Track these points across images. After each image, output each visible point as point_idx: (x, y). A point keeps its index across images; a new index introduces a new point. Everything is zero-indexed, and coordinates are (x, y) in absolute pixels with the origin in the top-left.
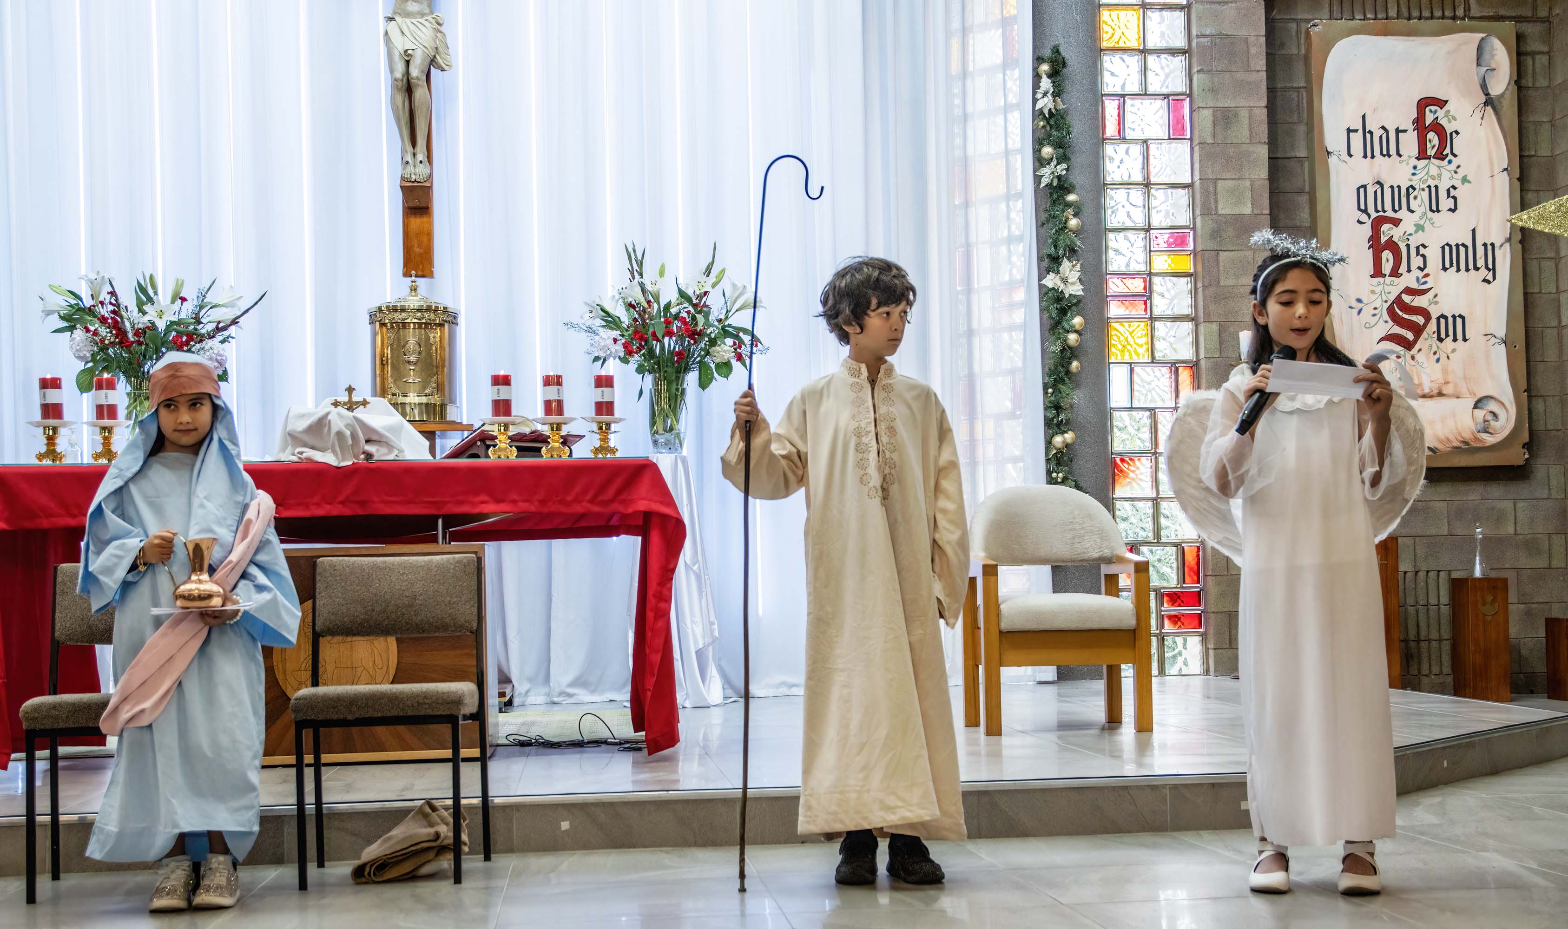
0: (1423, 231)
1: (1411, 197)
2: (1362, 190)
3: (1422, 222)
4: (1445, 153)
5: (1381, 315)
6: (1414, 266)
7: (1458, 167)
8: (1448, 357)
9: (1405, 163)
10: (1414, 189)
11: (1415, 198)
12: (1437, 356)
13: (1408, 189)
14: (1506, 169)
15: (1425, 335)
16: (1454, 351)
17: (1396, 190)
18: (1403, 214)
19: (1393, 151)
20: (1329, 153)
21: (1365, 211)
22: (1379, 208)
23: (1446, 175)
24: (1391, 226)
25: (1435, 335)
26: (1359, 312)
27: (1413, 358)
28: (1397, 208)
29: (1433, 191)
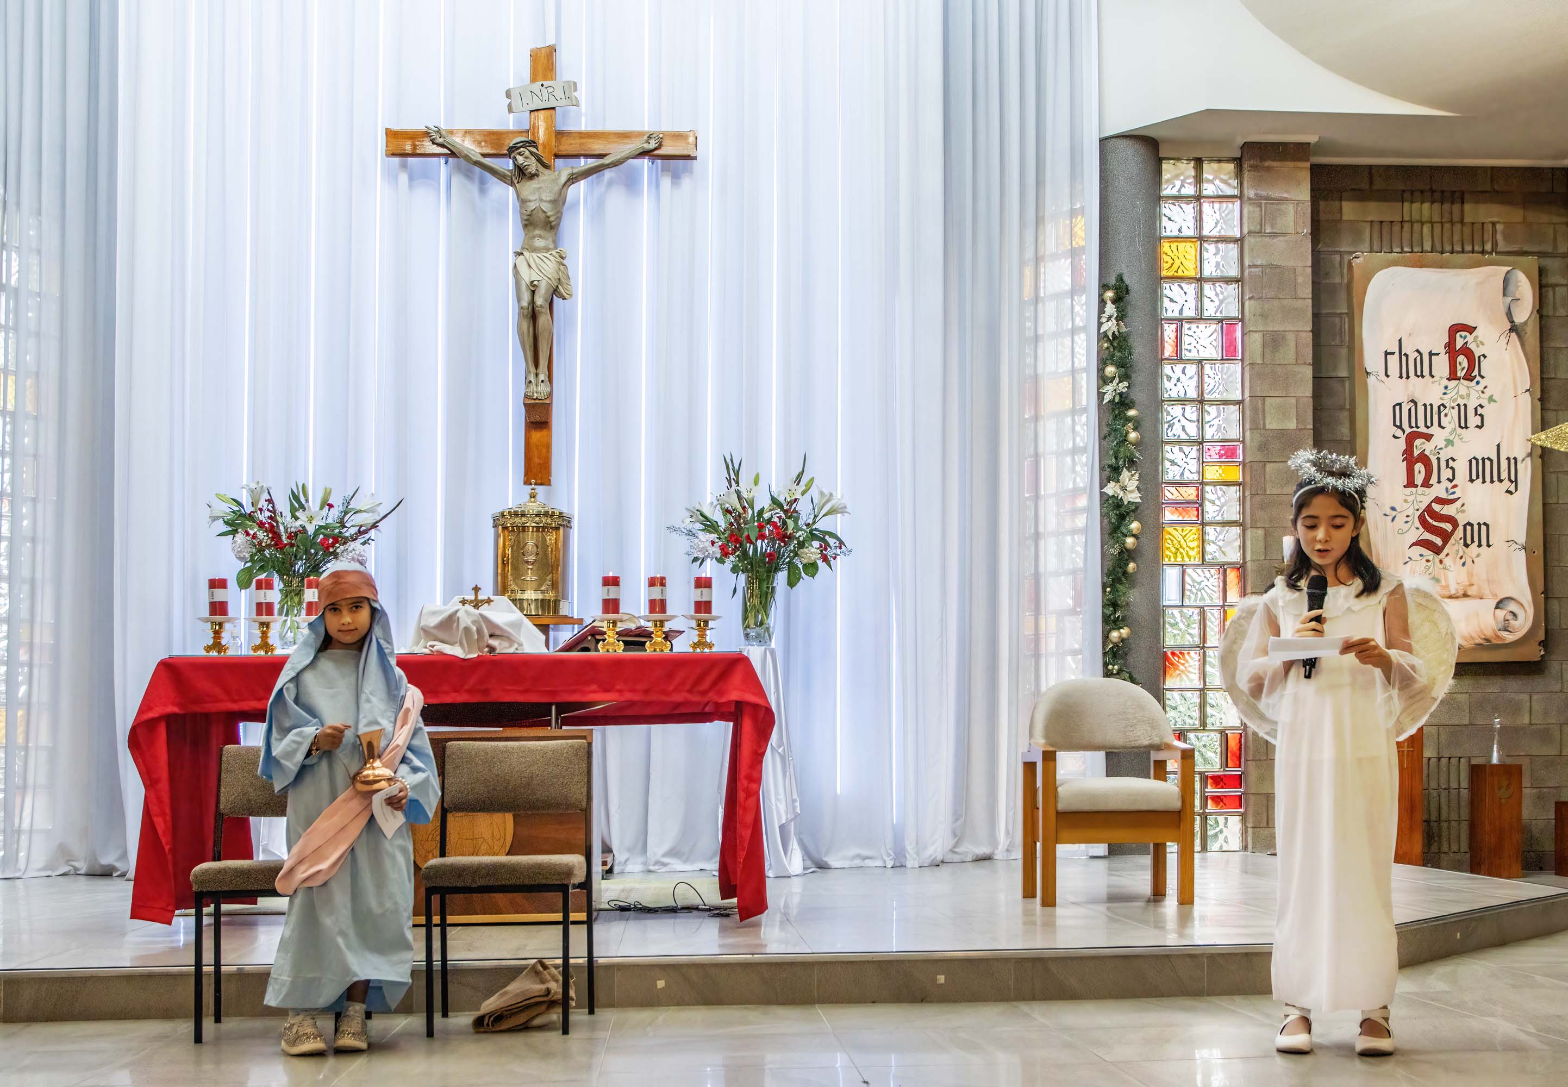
0: (1453, 445)
1: (1442, 414)
2: (1397, 408)
3: (1451, 438)
4: (1473, 375)
5: (1413, 522)
6: (1443, 478)
7: (1485, 387)
8: (1473, 562)
9: (1437, 383)
10: (1445, 407)
11: (1446, 415)
12: (1463, 560)
13: (1439, 407)
14: (1528, 390)
15: (1452, 541)
16: (1478, 556)
17: (1429, 408)
18: (1435, 430)
19: (1426, 372)
20: (1368, 373)
21: (1400, 427)
22: (1413, 424)
23: (1474, 395)
24: (1424, 440)
25: (1462, 541)
26: (1393, 520)
27: (1441, 562)
28: (1429, 424)
29: (1462, 410)
